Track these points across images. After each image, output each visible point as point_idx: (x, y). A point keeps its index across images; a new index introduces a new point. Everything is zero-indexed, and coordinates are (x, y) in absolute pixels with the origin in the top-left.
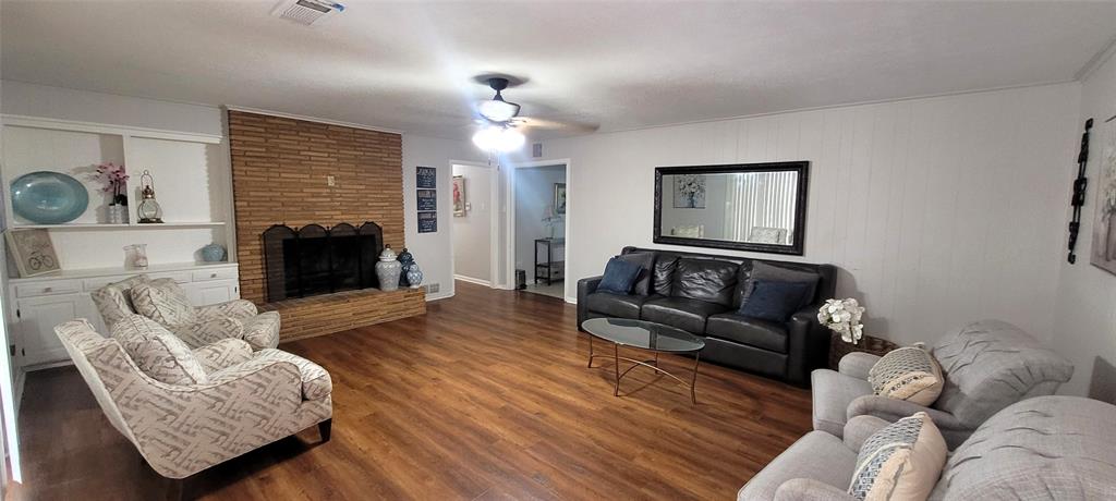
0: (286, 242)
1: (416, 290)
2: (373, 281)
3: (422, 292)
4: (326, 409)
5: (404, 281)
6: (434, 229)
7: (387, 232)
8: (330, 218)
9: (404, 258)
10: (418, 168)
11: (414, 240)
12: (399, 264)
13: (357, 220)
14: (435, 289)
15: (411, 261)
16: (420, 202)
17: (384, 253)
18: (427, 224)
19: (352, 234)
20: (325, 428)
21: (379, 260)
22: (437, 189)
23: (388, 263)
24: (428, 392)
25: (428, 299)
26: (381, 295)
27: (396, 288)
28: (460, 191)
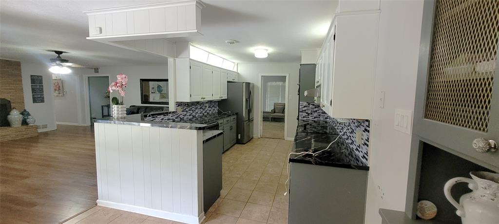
1: (32, 126)
2: (7, 124)
3: (37, 127)
5: (25, 123)
6: (42, 101)
7: (14, 103)
9: (24, 113)
10: (31, 76)
11: (29, 105)
12: (21, 116)
14: (45, 127)
15: (29, 114)
16: (33, 90)
17: (12, 111)
18: (38, 99)
21: (9, 114)
22: (43, 84)
23: (15, 116)
25: (40, 131)
26: (10, 129)
27: (20, 125)
28: (60, 85)
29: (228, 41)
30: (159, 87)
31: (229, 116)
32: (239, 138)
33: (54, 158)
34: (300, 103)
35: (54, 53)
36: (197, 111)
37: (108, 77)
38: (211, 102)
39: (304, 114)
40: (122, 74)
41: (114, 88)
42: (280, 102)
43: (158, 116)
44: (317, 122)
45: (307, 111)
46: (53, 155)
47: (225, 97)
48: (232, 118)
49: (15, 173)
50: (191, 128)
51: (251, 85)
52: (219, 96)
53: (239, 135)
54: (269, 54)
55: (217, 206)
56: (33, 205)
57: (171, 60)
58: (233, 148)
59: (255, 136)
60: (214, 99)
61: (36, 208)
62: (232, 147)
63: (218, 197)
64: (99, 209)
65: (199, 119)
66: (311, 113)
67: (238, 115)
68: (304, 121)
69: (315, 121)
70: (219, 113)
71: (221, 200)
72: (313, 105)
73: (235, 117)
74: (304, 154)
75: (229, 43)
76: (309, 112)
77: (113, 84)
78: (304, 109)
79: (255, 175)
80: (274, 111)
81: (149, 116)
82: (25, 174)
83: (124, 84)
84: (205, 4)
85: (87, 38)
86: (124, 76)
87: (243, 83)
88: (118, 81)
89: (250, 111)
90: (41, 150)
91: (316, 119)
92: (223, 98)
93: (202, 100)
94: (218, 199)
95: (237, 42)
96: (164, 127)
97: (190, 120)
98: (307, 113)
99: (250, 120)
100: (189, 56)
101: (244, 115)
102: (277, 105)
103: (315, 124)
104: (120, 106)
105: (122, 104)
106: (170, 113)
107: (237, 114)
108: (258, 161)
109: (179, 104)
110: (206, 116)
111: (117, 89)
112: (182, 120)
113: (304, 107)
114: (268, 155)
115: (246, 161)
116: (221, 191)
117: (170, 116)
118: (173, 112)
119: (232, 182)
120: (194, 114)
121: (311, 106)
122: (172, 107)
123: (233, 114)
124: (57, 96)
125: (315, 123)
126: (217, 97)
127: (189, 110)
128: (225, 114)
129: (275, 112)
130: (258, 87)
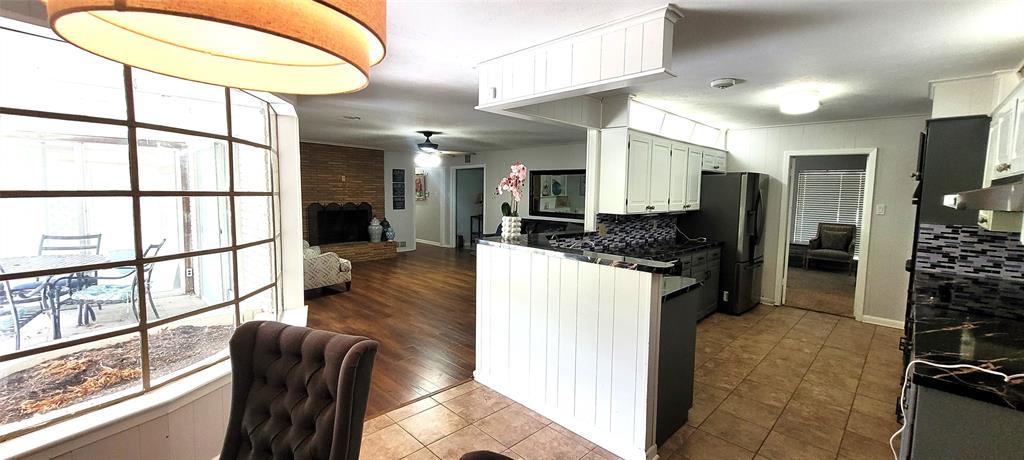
0: (319, 213)
1: (391, 243)
2: (366, 236)
3: (395, 245)
4: (349, 276)
5: (384, 237)
6: (403, 207)
7: (375, 208)
8: (342, 200)
9: (385, 224)
10: (394, 170)
11: (391, 214)
12: (381, 227)
13: (357, 201)
14: (404, 244)
15: (388, 226)
16: (395, 191)
17: (373, 220)
18: (399, 204)
19: (355, 209)
20: (348, 284)
21: (370, 224)
22: (405, 182)
23: (375, 226)
24: (393, 281)
25: (399, 250)
26: (371, 244)
27: (379, 240)
28: (422, 184)
29: (716, 83)
30: (556, 184)
31: (705, 247)
32: (725, 299)
33: (415, 292)
34: (922, 226)
35: (422, 135)
36: (634, 233)
37: (483, 169)
38: (662, 216)
39: (935, 258)
40: (518, 164)
41: (505, 187)
42: (838, 221)
43: (567, 240)
44: (982, 283)
45: (944, 249)
46: (415, 288)
47: (695, 206)
48: (711, 252)
49: (377, 307)
50: (640, 268)
51: (761, 180)
52: (683, 203)
53: (726, 293)
54: (821, 104)
55: (682, 442)
56: (398, 357)
57: (592, 134)
58: (709, 320)
59: (765, 300)
60: (672, 209)
61: (401, 363)
62: (707, 317)
63: (684, 423)
64: (478, 386)
65: (638, 250)
66: (964, 258)
67: (726, 248)
68: (932, 276)
69: (976, 281)
70: (679, 239)
71: (691, 432)
72: (973, 234)
73: (718, 250)
74: (965, 372)
75: (718, 86)
76: (957, 252)
77: (505, 180)
78: (935, 243)
79: (773, 394)
80: (817, 243)
81: (554, 238)
82: (387, 311)
83: (521, 180)
84: (682, 10)
85: (476, 108)
86: (522, 166)
87: (742, 174)
88: (512, 175)
89: (755, 238)
90: (401, 278)
91: (982, 275)
92: (690, 209)
93: (648, 211)
94: (684, 427)
95: (739, 81)
96: (587, 260)
97: (620, 250)
98: (945, 255)
99: (754, 261)
100: (628, 122)
101: (740, 247)
102: (827, 229)
103: (978, 290)
104: (513, 218)
105: (515, 215)
106: (587, 234)
107: (722, 244)
108: (778, 361)
109: (603, 218)
110: (651, 245)
111: (511, 188)
112: (606, 250)
113: (937, 237)
114: (806, 351)
115: (746, 356)
116: (690, 411)
117: (587, 240)
118: (592, 233)
119: (713, 395)
120: (628, 239)
121: (961, 237)
122: (590, 224)
123: (713, 246)
124: (418, 200)
125: (977, 287)
126: (677, 206)
127: (620, 231)
128: (694, 244)
129: (820, 246)
130: (779, 184)
